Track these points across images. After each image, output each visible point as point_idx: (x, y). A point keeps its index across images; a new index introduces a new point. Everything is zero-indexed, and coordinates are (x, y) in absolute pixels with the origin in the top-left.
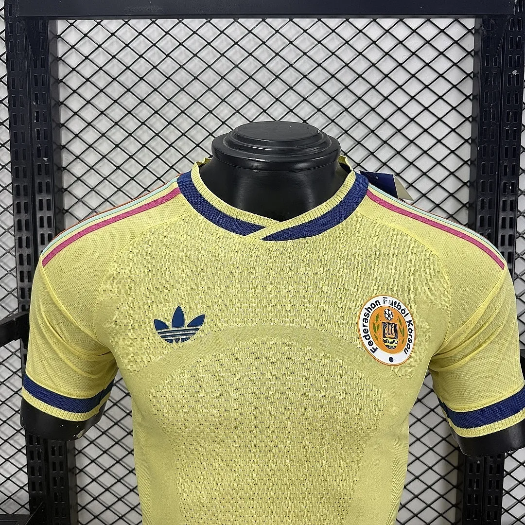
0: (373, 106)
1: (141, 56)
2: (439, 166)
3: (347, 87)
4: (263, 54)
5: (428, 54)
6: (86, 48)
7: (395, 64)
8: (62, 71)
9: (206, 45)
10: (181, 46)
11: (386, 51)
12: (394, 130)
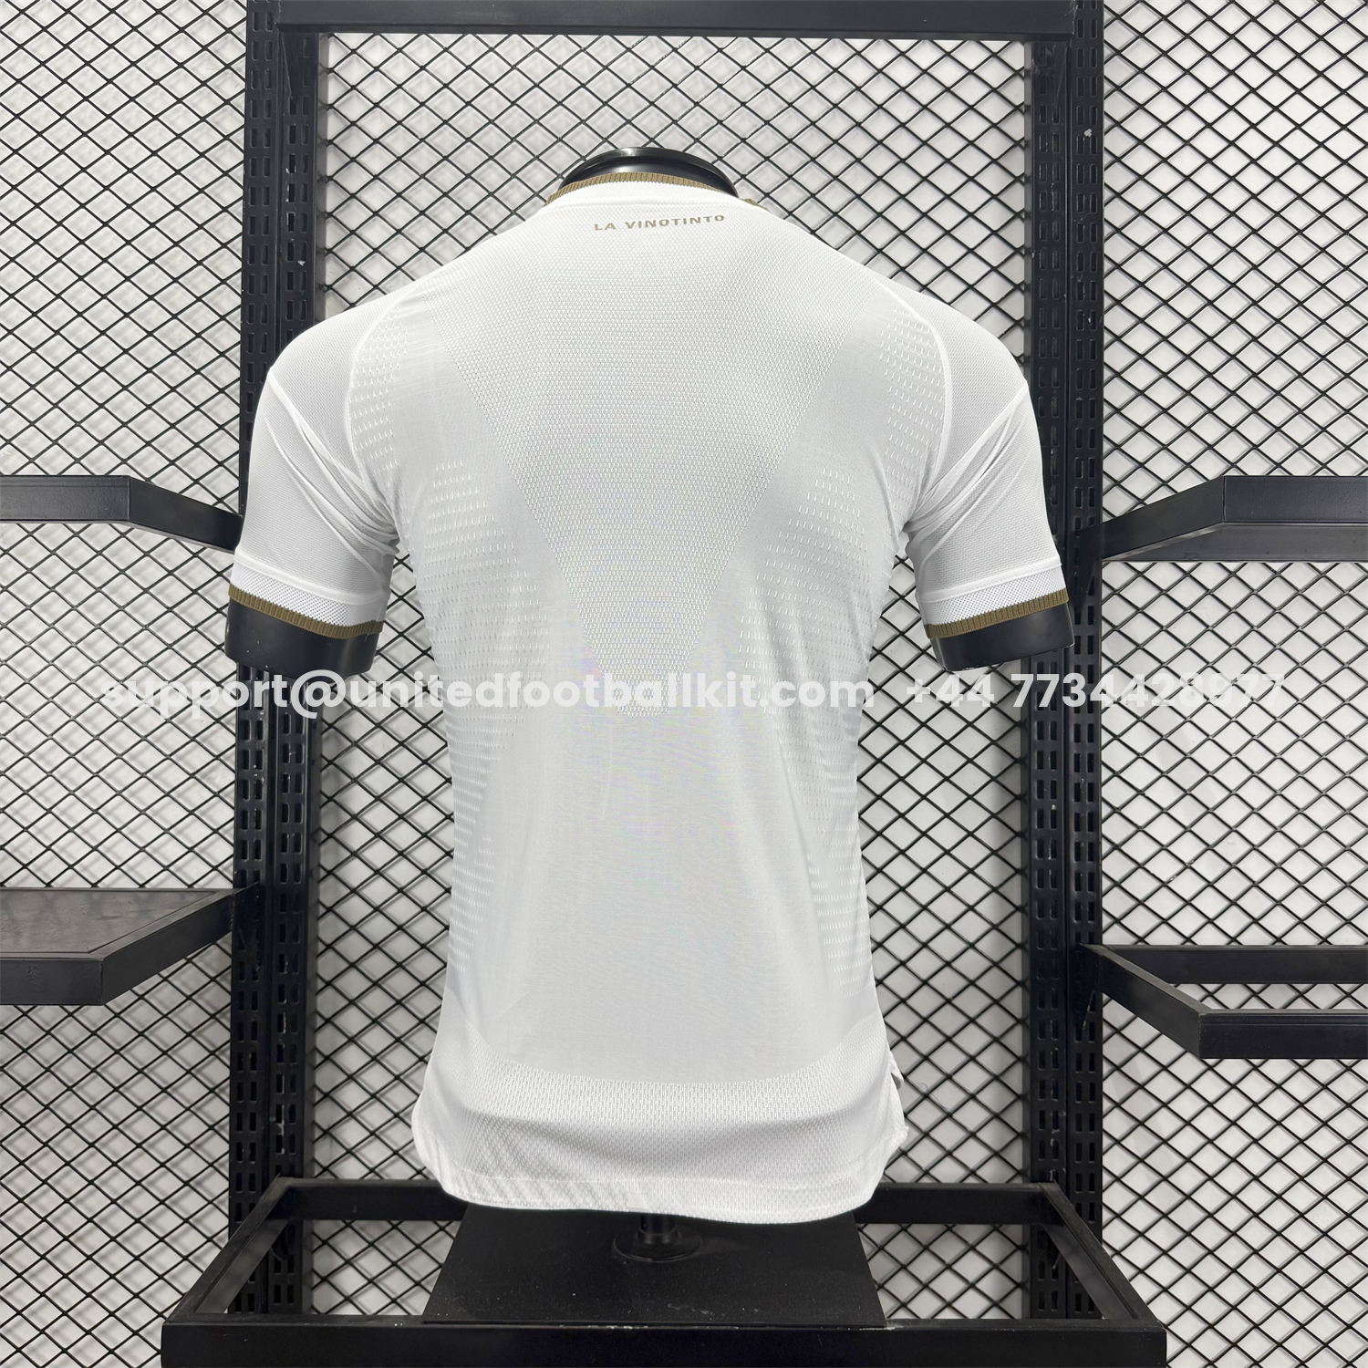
0: (858, 192)
1: (468, 104)
2: (971, 294)
3: (813, 159)
4: (674, 104)
5: (948, 109)
6: (376, 89)
7: (894, 124)
8: (333, 126)
9: (579, 88)
10: (536, 89)
11: (879, 102)
12: (895, 232)
